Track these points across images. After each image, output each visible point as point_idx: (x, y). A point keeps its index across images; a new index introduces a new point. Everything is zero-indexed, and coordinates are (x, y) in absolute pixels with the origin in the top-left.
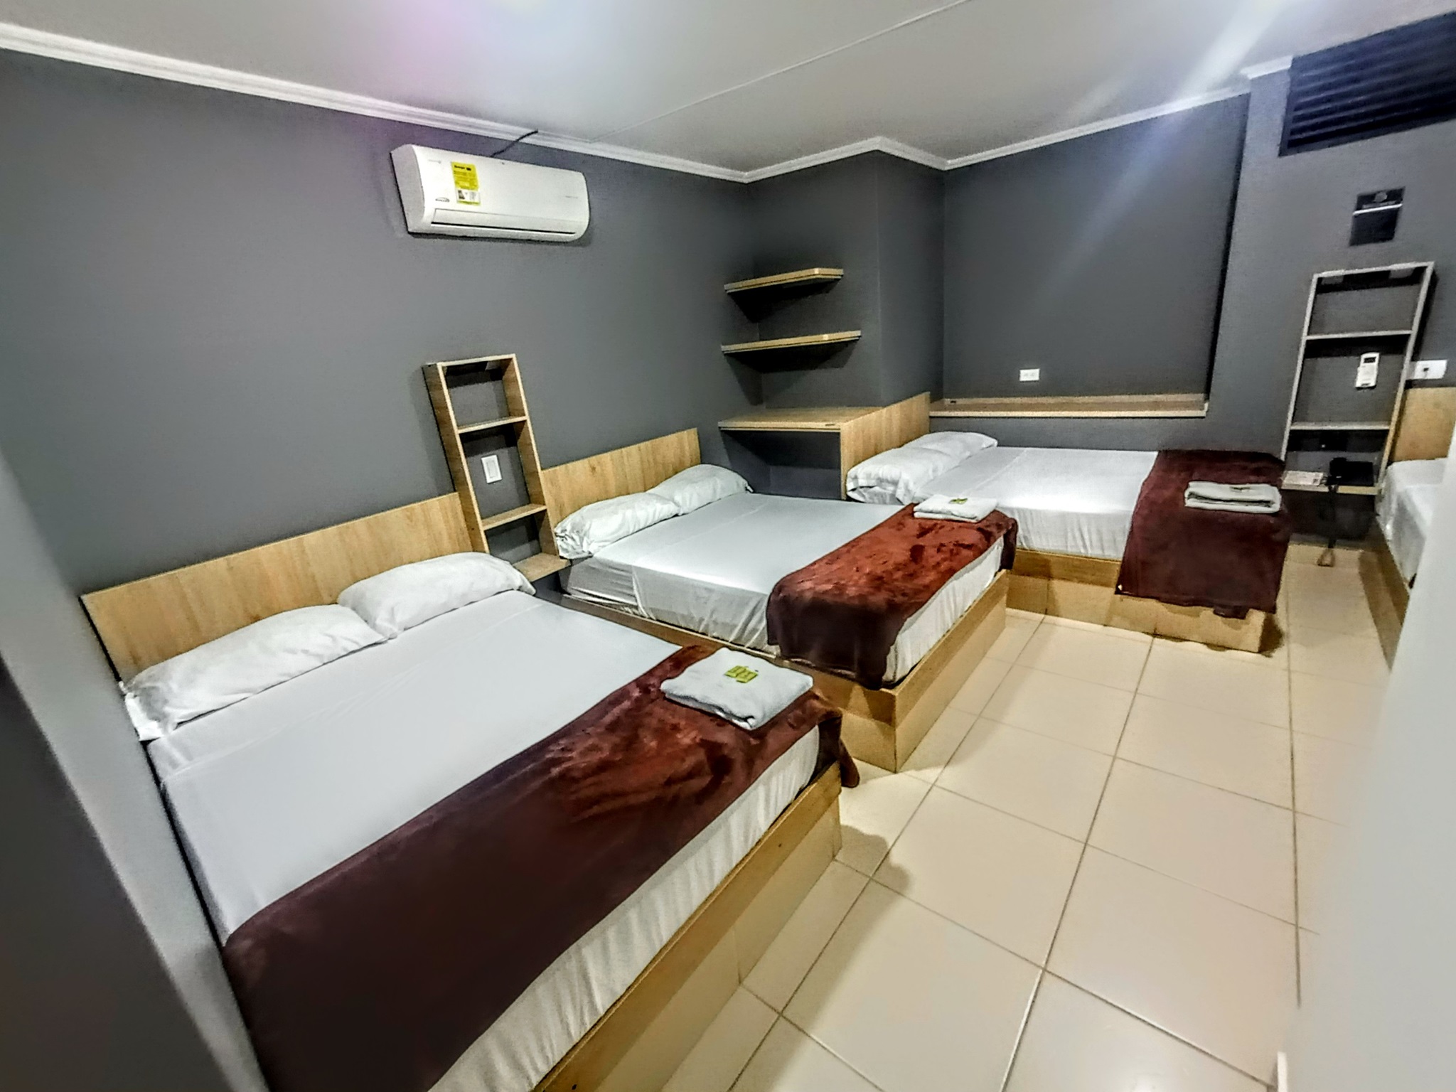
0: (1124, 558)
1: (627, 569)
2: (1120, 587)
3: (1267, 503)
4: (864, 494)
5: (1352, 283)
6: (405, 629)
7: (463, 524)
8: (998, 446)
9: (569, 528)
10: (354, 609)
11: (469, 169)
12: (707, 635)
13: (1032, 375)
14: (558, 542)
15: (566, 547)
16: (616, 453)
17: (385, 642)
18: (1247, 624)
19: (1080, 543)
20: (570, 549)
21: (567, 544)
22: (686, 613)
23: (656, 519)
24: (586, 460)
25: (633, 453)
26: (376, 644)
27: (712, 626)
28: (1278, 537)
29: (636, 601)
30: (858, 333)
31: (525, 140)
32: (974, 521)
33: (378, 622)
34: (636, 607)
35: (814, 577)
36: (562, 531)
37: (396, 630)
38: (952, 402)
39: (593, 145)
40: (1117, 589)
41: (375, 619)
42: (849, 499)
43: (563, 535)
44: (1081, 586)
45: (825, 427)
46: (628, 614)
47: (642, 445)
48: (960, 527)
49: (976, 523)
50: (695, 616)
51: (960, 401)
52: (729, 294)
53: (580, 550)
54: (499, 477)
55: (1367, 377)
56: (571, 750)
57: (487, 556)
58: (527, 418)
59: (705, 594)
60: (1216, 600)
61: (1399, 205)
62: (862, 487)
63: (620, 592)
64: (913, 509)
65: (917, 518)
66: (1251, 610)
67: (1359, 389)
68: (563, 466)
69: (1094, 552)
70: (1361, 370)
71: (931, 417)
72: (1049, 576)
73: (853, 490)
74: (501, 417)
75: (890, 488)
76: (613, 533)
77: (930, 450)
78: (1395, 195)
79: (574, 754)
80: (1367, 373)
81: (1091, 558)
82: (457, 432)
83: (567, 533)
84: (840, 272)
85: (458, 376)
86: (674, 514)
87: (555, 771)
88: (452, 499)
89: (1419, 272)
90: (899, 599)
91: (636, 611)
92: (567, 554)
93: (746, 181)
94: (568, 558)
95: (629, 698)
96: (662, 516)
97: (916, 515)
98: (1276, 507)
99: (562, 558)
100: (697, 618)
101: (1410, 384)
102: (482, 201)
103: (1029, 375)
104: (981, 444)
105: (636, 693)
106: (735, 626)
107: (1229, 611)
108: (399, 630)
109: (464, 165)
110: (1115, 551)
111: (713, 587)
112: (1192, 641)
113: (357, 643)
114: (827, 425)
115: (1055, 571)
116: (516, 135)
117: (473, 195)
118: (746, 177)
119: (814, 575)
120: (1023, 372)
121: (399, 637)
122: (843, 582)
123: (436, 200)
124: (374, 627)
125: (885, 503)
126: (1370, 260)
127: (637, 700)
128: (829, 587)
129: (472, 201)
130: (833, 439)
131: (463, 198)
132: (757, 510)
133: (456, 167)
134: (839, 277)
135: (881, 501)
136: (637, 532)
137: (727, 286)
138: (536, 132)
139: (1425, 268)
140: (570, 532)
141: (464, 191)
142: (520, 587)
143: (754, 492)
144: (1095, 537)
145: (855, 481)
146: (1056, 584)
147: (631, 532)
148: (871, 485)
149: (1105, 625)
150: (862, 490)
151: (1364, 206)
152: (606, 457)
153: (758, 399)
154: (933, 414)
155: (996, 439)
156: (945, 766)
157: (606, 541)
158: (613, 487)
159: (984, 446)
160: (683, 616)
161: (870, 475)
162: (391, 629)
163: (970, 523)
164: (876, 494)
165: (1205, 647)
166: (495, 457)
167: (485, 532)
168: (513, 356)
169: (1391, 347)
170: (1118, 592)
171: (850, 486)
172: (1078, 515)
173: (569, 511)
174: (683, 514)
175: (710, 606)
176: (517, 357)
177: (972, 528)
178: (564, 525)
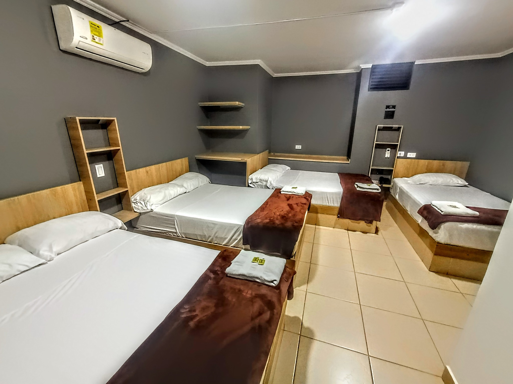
0: (340, 206)
1: (172, 216)
2: (339, 215)
3: (378, 189)
4: (255, 185)
5: (385, 129)
6: (58, 254)
7: (85, 198)
8: (291, 169)
9: (138, 198)
10: (20, 246)
11: (98, 27)
12: (212, 243)
13: (299, 147)
14: (133, 205)
15: (138, 207)
16: (157, 166)
17: (46, 263)
18: (372, 225)
19: (327, 201)
20: (140, 208)
21: (138, 206)
22: (201, 234)
23: (178, 194)
24: (144, 168)
25: (163, 166)
26: (40, 265)
27: (214, 239)
28: (381, 199)
29: (176, 230)
30: (249, 127)
31: (122, 23)
32: (302, 195)
33: (41, 252)
34: (176, 233)
35: (260, 217)
36: (134, 200)
37: (53, 255)
38: (274, 154)
39: (152, 35)
40: (338, 216)
41: (39, 252)
42: (249, 186)
43: (135, 201)
44: (327, 216)
45: (241, 160)
46: (172, 236)
47: (167, 163)
48: (299, 197)
49: (303, 196)
50: (207, 235)
51: (276, 154)
52: (200, 106)
53: (146, 208)
54: (103, 175)
55: (388, 155)
56: (195, 311)
57: (99, 212)
58: (120, 148)
59: (212, 225)
60: (366, 218)
61: (395, 110)
62: (254, 182)
63: (166, 226)
64: (280, 191)
65: (282, 194)
66: (374, 221)
67: (386, 158)
68: (134, 171)
69: (331, 204)
70: (386, 153)
71: (269, 159)
72: (317, 213)
73: (251, 183)
74: (106, 146)
75: (265, 183)
76: (161, 201)
77: (272, 170)
78: (394, 107)
79: (197, 313)
80: (388, 154)
81: (330, 206)
82: (86, 152)
83: (138, 201)
84: (243, 104)
85: (86, 124)
86: (185, 192)
87: (192, 324)
88: (79, 186)
89: (399, 128)
90: (295, 224)
91: (176, 235)
92: (139, 210)
93: (207, 65)
94: (139, 212)
95: (210, 278)
96: (180, 193)
97: (282, 193)
98: (380, 191)
99: (135, 212)
100: (207, 236)
101: (398, 157)
102: (104, 43)
103: (298, 147)
104: (286, 168)
105: (212, 276)
106: (227, 238)
107: (369, 222)
108: (55, 255)
109: (96, 24)
110: (337, 204)
111: (216, 223)
112: (357, 231)
113: (27, 266)
114: (241, 159)
115: (319, 210)
116: (118, 19)
117: (100, 40)
118: (208, 64)
119: (259, 216)
120: (296, 146)
121: (55, 259)
122: (272, 219)
123: (80, 37)
124: (38, 255)
125: (262, 188)
126: (389, 123)
127: (214, 278)
128: (268, 221)
129: (99, 42)
130: (244, 164)
131: (95, 40)
132: (219, 190)
133: (91, 23)
134: (243, 106)
135: (261, 187)
136: (171, 200)
137: (199, 103)
138: (128, 21)
139: (401, 127)
140: (139, 200)
141: (95, 36)
142: (121, 227)
143: (212, 183)
144: (331, 200)
145: (252, 180)
146: (319, 215)
147: (168, 200)
148: (257, 182)
149: (334, 228)
150: (253, 183)
151: (387, 109)
152: (153, 167)
153: (209, 148)
154: (269, 158)
155: (290, 167)
156: (308, 283)
157: (158, 204)
158: (155, 181)
159: (287, 169)
160: (200, 235)
161: (257, 178)
162: (50, 256)
163: (301, 196)
164: (259, 185)
165: (361, 233)
166: (102, 165)
167: (98, 201)
168: (115, 119)
169: (394, 147)
170: (338, 217)
171: (250, 182)
172: (326, 193)
173: (137, 190)
174: (188, 192)
175: (215, 230)
176: (117, 119)
177: (302, 197)
178: (136, 197)
